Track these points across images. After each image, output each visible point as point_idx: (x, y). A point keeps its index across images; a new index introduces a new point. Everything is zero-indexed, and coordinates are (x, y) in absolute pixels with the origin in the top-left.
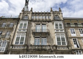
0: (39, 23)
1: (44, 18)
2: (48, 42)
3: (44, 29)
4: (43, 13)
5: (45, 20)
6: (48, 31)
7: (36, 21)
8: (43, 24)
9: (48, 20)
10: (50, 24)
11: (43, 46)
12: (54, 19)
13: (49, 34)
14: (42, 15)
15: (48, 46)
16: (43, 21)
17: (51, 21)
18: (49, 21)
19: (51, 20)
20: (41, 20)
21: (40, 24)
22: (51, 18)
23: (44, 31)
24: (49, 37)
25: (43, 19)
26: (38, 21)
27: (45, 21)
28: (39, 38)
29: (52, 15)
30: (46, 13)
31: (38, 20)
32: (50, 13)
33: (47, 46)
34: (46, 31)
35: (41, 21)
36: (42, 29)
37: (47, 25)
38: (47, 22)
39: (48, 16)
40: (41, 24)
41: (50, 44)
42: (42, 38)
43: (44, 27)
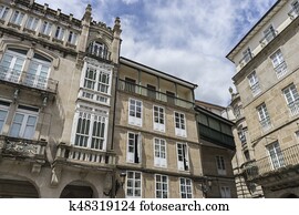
0: (25, 45)
1: (51, 32)
2: (40, 128)
3: (38, 73)
4: (50, 12)
5: (50, 41)
6: (53, 88)
7: (11, 33)
8: (37, 56)
9: (64, 46)
10: (69, 63)
11: (16, 140)
12: (87, 49)
13: (54, 100)
14: (44, 18)
15: (37, 143)
16: (45, 45)
17: (74, 54)
18: (68, 53)
19: (77, 51)
20: (36, 37)
21: (25, 52)
22: (80, 43)
23: (35, 84)
24: (49, 111)
25: (44, 36)
26: (23, 38)
27: (52, 48)
28: (7, 104)
29: (85, 33)
30: (64, 17)
31: (21, 31)
32: (78, 23)
33: (31, 142)
34: (45, 86)
35: (36, 40)
36: (28, 74)
37: (55, 62)
38: (56, 53)
39: (67, 33)
40: (31, 53)
41: (47, 139)
42: (20, 107)
43: (40, 66)
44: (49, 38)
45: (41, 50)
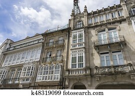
0: (103, 28)
1: (110, 17)
2: (125, 58)
3: (113, 36)
4: (106, 10)
5: (112, 21)
6: (122, 39)
7: (96, 26)
8: (109, 29)
9: (118, 19)
10: (124, 25)
11: (118, 66)
12: (130, 14)
13: (126, 44)
14: (105, 14)
15: (127, 65)
16: (110, 23)
17: (124, 20)
18: (121, 21)
19: (125, 18)
20: (105, 22)
21: (104, 30)
22: (124, 13)
23: (114, 41)
24: (126, 49)
25: (108, 20)
26: (101, 26)
27: (113, 23)
28: (108, 53)
29: (125, 8)
30: (112, 8)
31: (99, 24)
32: (119, 6)
33: (124, 66)
34: (119, 40)
35: (106, 24)
36: (110, 38)
37: (118, 28)
38: (116, 24)
39: (117, 13)
40: (107, 30)
41: (131, 62)
42: (113, 52)
43: (113, 33)
44: (110, 20)
45: (110, 26)
